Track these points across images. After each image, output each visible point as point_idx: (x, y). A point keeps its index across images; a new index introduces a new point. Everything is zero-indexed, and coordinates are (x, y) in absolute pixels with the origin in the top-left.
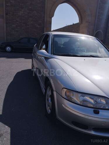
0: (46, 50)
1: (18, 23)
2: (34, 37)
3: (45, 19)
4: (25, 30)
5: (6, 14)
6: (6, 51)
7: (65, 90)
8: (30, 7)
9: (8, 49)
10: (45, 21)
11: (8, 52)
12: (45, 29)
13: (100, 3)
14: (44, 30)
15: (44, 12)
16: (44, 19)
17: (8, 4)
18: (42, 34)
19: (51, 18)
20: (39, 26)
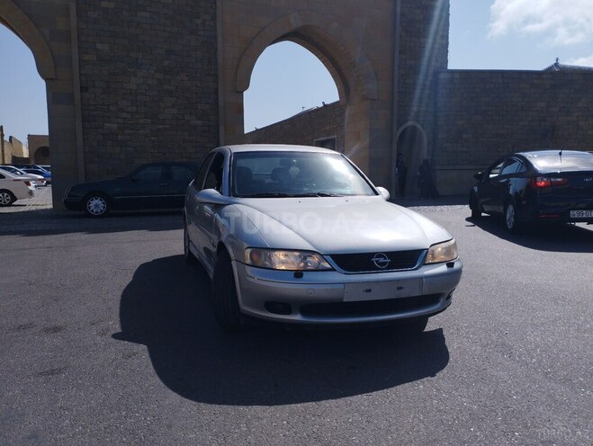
0: (218, 190)
1: (125, 115)
2: (184, 160)
3: (221, 99)
4: (153, 138)
5: (83, 89)
6: (89, 215)
7: (249, 250)
8: (166, 63)
9: (97, 206)
10: (221, 103)
11: (94, 217)
12: (222, 129)
13: (401, 36)
14: (218, 133)
15: (217, 76)
16: (217, 99)
17: (86, 57)
18: (211, 148)
19: (241, 94)
20: (199, 122)
